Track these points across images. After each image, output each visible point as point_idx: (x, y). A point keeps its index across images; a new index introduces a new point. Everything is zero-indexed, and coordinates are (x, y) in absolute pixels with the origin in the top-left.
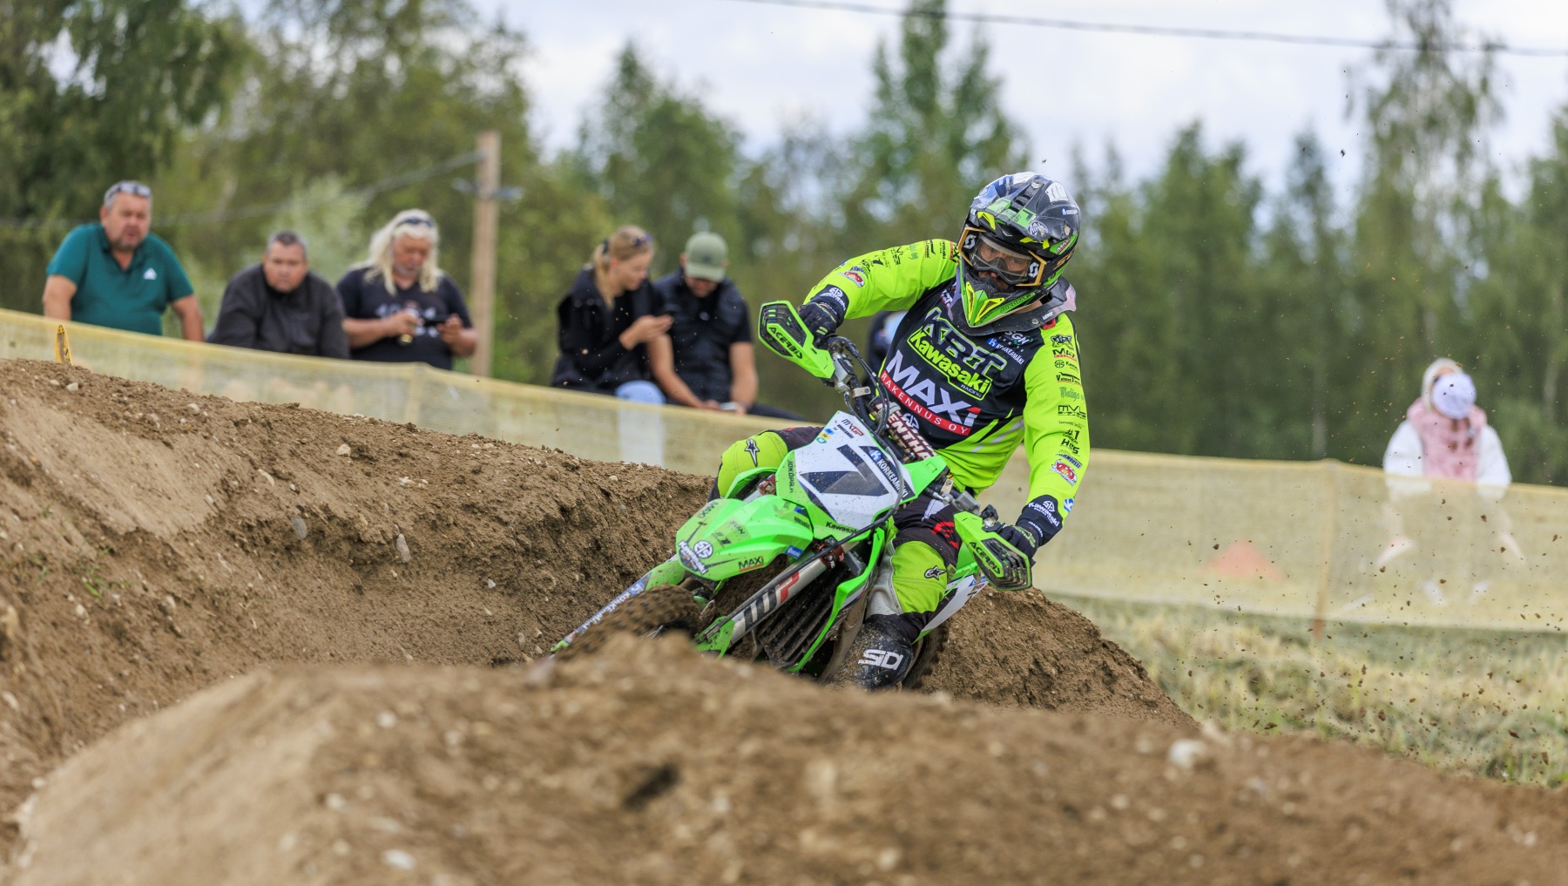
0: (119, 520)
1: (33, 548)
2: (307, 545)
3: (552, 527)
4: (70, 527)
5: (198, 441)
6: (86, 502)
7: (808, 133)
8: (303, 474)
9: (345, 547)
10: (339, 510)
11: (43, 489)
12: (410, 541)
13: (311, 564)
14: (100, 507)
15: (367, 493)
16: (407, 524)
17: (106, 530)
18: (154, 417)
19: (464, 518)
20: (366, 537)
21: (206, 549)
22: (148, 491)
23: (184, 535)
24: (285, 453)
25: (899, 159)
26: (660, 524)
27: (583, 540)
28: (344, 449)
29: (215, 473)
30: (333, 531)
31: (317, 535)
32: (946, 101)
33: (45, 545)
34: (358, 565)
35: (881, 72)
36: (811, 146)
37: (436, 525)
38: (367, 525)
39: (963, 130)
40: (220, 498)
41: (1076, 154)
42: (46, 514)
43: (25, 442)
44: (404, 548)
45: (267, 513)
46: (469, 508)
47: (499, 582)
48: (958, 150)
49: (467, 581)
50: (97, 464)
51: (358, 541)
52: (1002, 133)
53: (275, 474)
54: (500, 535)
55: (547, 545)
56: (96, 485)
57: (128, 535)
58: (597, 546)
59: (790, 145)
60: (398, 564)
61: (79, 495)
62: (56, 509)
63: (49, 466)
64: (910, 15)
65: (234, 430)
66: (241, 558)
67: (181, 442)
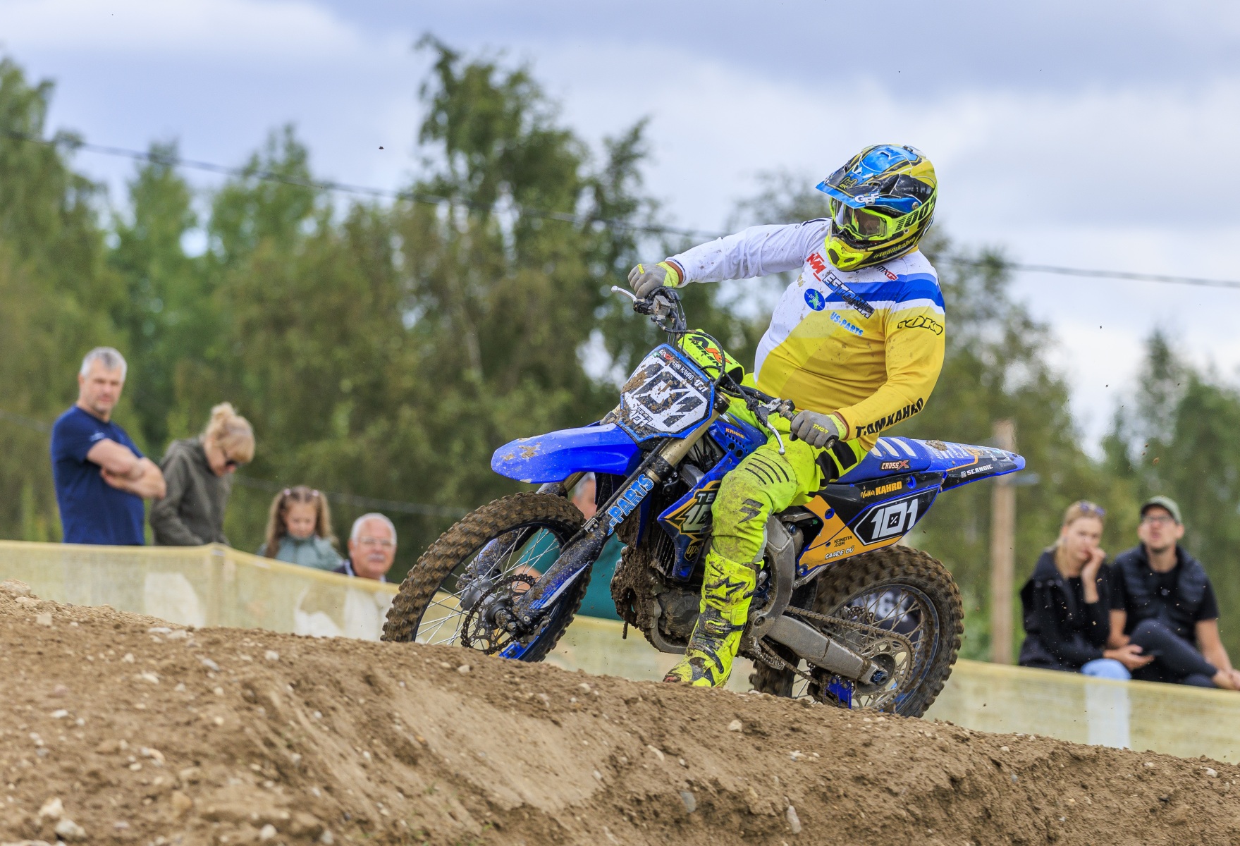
0: (505, 796)
1: (416, 825)
2: (697, 818)
3: (942, 796)
4: (455, 803)
5: (587, 719)
6: (472, 780)
8: (692, 749)
9: (736, 820)
10: (729, 783)
11: (429, 768)
12: (800, 813)
13: (701, 836)
14: (486, 784)
15: (757, 767)
16: (797, 796)
17: (492, 806)
18: (544, 697)
19: (854, 790)
20: (756, 810)
21: (593, 823)
22: (537, 768)
23: (571, 810)
24: (675, 730)
26: (1052, 793)
27: (973, 809)
28: (736, 725)
29: (604, 749)
30: (723, 804)
31: (707, 808)
33: (430, 822)
34: (748, 836)
37: (827, 796)
38: (757, 798)
40: (608, 775)
42: (431, 792)
43: (412, 722)
44: (794, 819)
45: (656, 787)
46: (860, 779)
50: (485, 743)
51: (747, 813)
53: (665, 750)
54: (891, 806)
55: (938, 814)
56: (482, 763)
57: (514, 811)
58: (987, 814)
60: (789, 834)
61: (466, 773)
62: (442, 786)
63: (436, 745)
65: (624, 708)
66: (629, 831)
67: (570, 720)
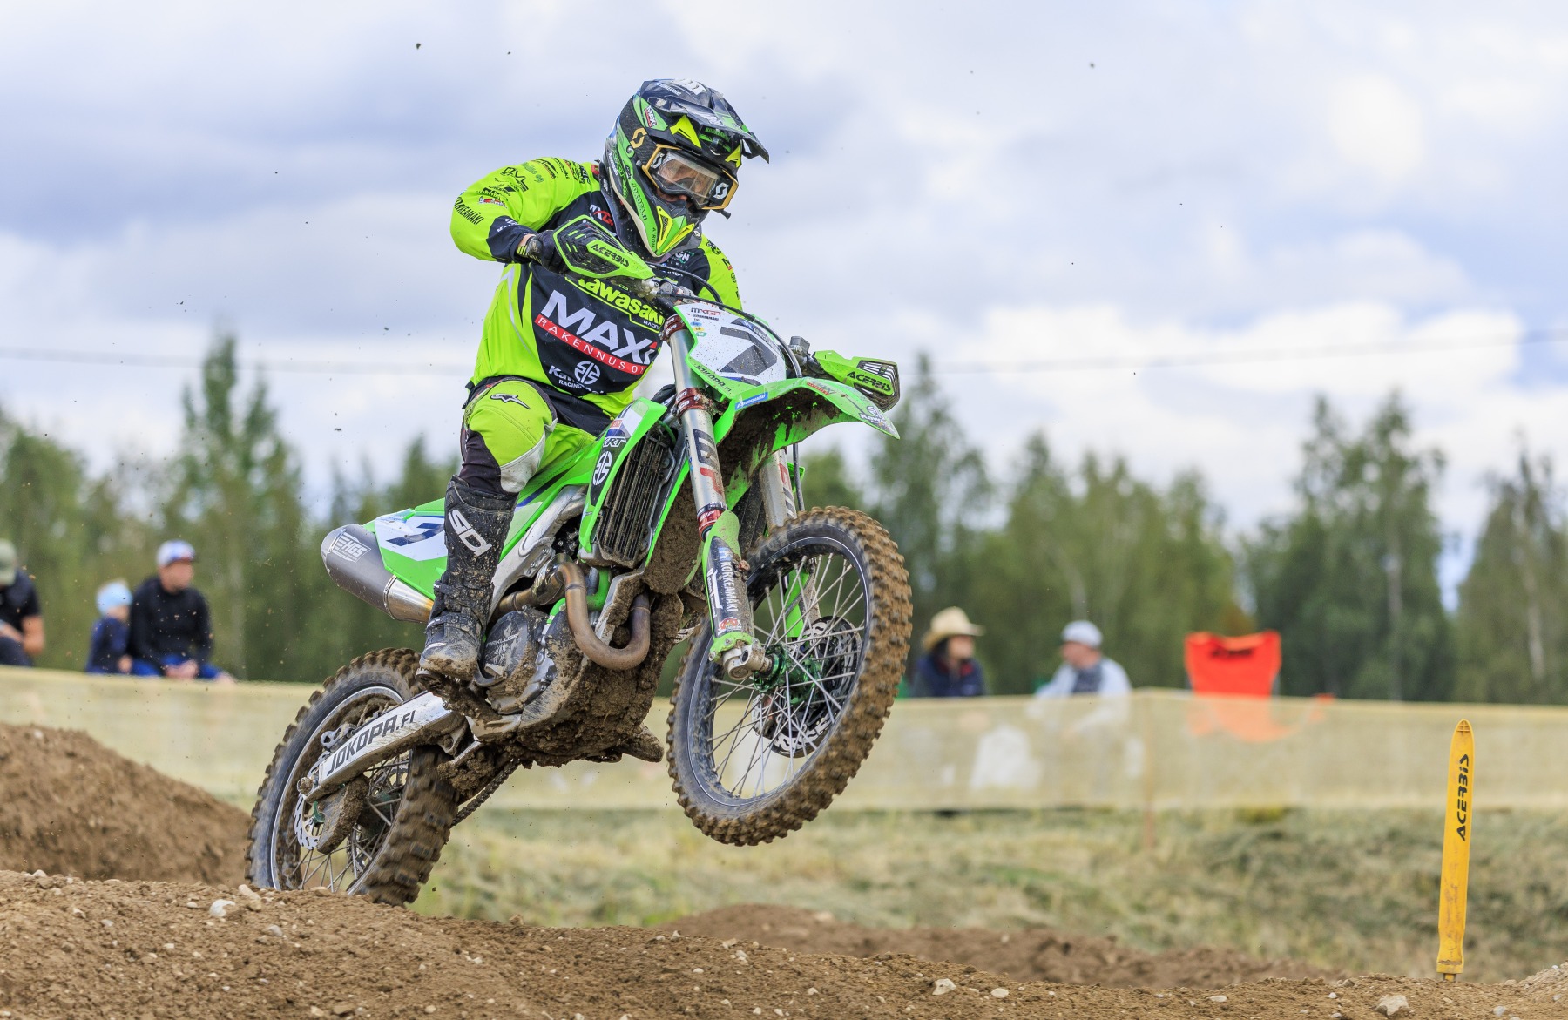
7: (135, 457)
25: (205, 474)
32: (238, 427)
35: (188, 407)
36: (137, 467)
39: (251, 449)
48: (247, 464)
52: (280, 453)
59: (122, 465)
64: (208, 364)
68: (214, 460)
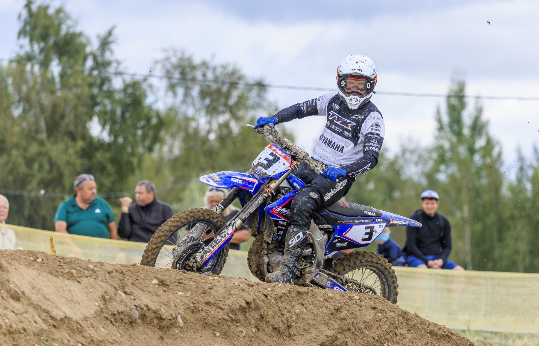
0: (58, 314)
1: (20, 326)
2: (139, 321)
3: (243, 310)
4: (36, 317)
5: (92, 280)
6: (44, 307)
7: (411, 146)
8: (137, 292)
9: (156, 321)
10: (152, 306)
11: (25, 302)
12: (183, 318)
13: (141, 329)
14: (50, 309)
15: (164, 299)
16: (182, 311)
17: (52, 318)
18: (74, 271)
19: (205, 308)
20: (164, 317)
21: (95, 324)
22: (71, 301)
23: (86, 319)
24: (129, 284)
26: (289, 307)
27: (256, 315)
28: (155, 281)
29: (99, 293)
30: (150, 315)
31: (143, 317)
32: (466, 131)
33: (26, 325)
34: (161, 328)
35: (439, 121)
36: (412, 152)
37: (194, 311)
38: (165, 312)
39: (474, 143)
40: (101, 303)
41: (519, 151)
42: (26, 312)
43: (18, 283)
44: (180, 321)
45: (121, 308)
46: (208, 303)
47: (221, 332)
48: (472, 151)
49: (207, 333)
50: (49, 291)
51: (160, 319)
52: (490, 144)
53: (125, 293)
54: (221, 314)
55: (241, 317)
56: (48, 300)
57: (62, 320)
58: (262, 317)
60: (178, 327)
61: (41, 304)
62: (31, 310)
63: (28, 292)
64: (449, 97)
65: (108, 275)
66: (110, 327)
67: (85, 281)
68: (453, 148)
